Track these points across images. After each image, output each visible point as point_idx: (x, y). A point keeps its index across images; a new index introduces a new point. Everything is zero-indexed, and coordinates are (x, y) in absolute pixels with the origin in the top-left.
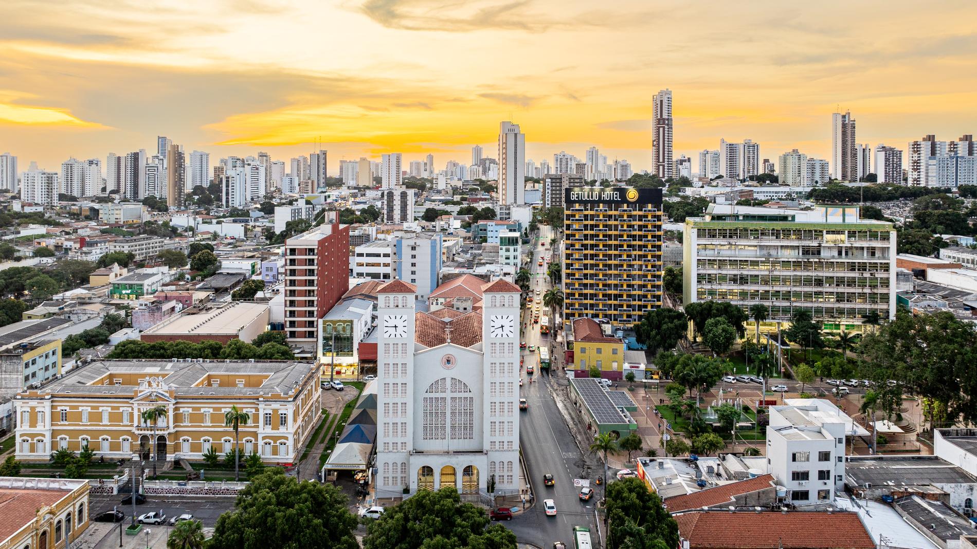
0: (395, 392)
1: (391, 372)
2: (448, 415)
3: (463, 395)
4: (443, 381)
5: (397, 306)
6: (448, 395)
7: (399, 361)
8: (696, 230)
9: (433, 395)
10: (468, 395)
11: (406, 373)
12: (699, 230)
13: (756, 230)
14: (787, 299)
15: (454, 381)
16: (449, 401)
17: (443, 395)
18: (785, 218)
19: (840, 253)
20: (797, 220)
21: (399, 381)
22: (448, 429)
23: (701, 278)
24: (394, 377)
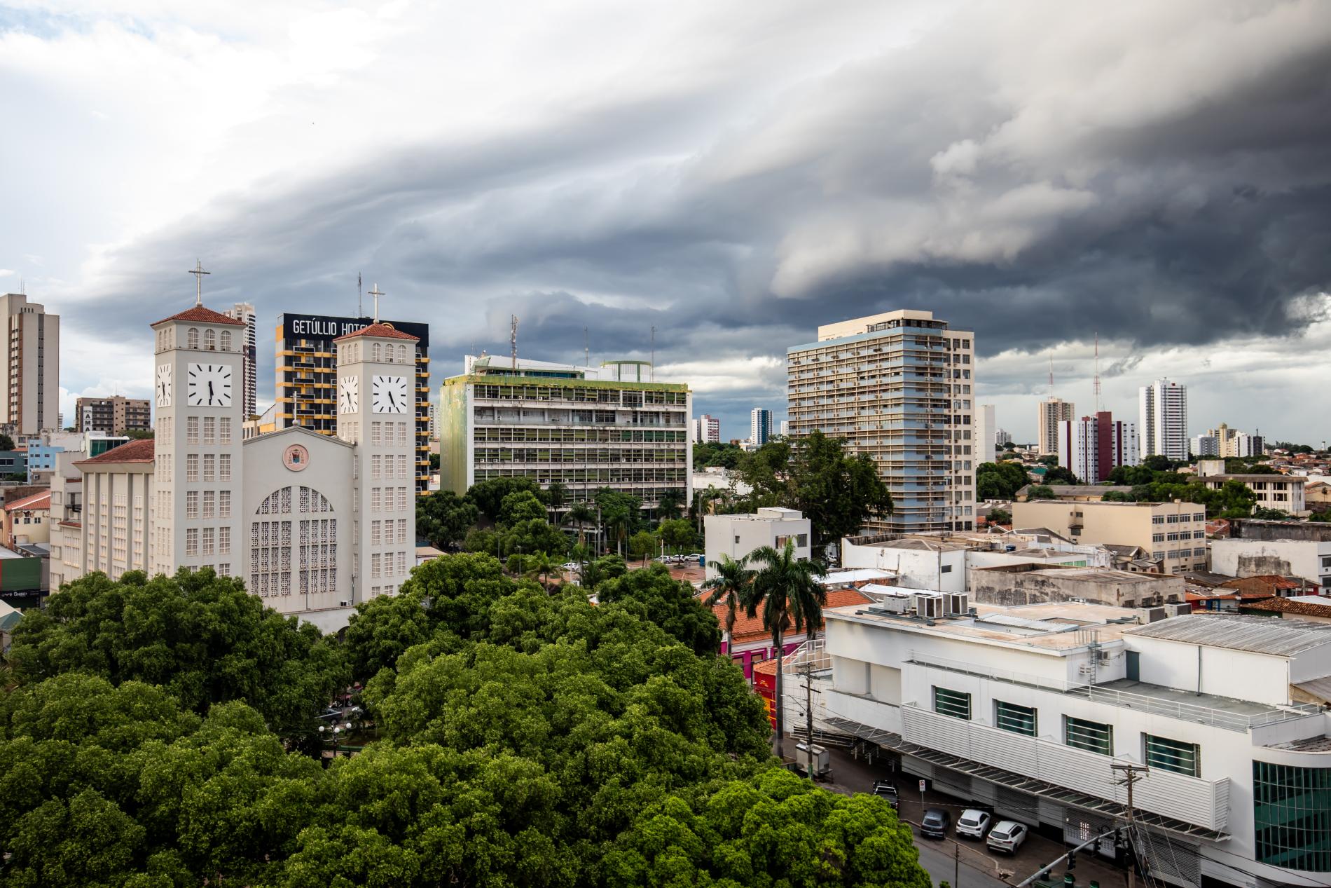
0: (209, 508)
1: (201, 470)
2: (295, 551)
3: (319, 516)
4: (286, 493)
5: (213, 348)
6: (295, 516)
7: (217, 450)
8: (472, 386)
9: (269, 518)
10: (328, 516)
11: (228, 473)
12: (476, 386)
13: (546, 388)
14: (581, 480)
15: (304, 493)
16: (295, 528)
17: (286, 518)
18: (573, 375)
19: (635, 420)
20: (587, 377)
21: (217, 486)
22: (295, 577)
23: (479, 455)
24: (205, 479)
